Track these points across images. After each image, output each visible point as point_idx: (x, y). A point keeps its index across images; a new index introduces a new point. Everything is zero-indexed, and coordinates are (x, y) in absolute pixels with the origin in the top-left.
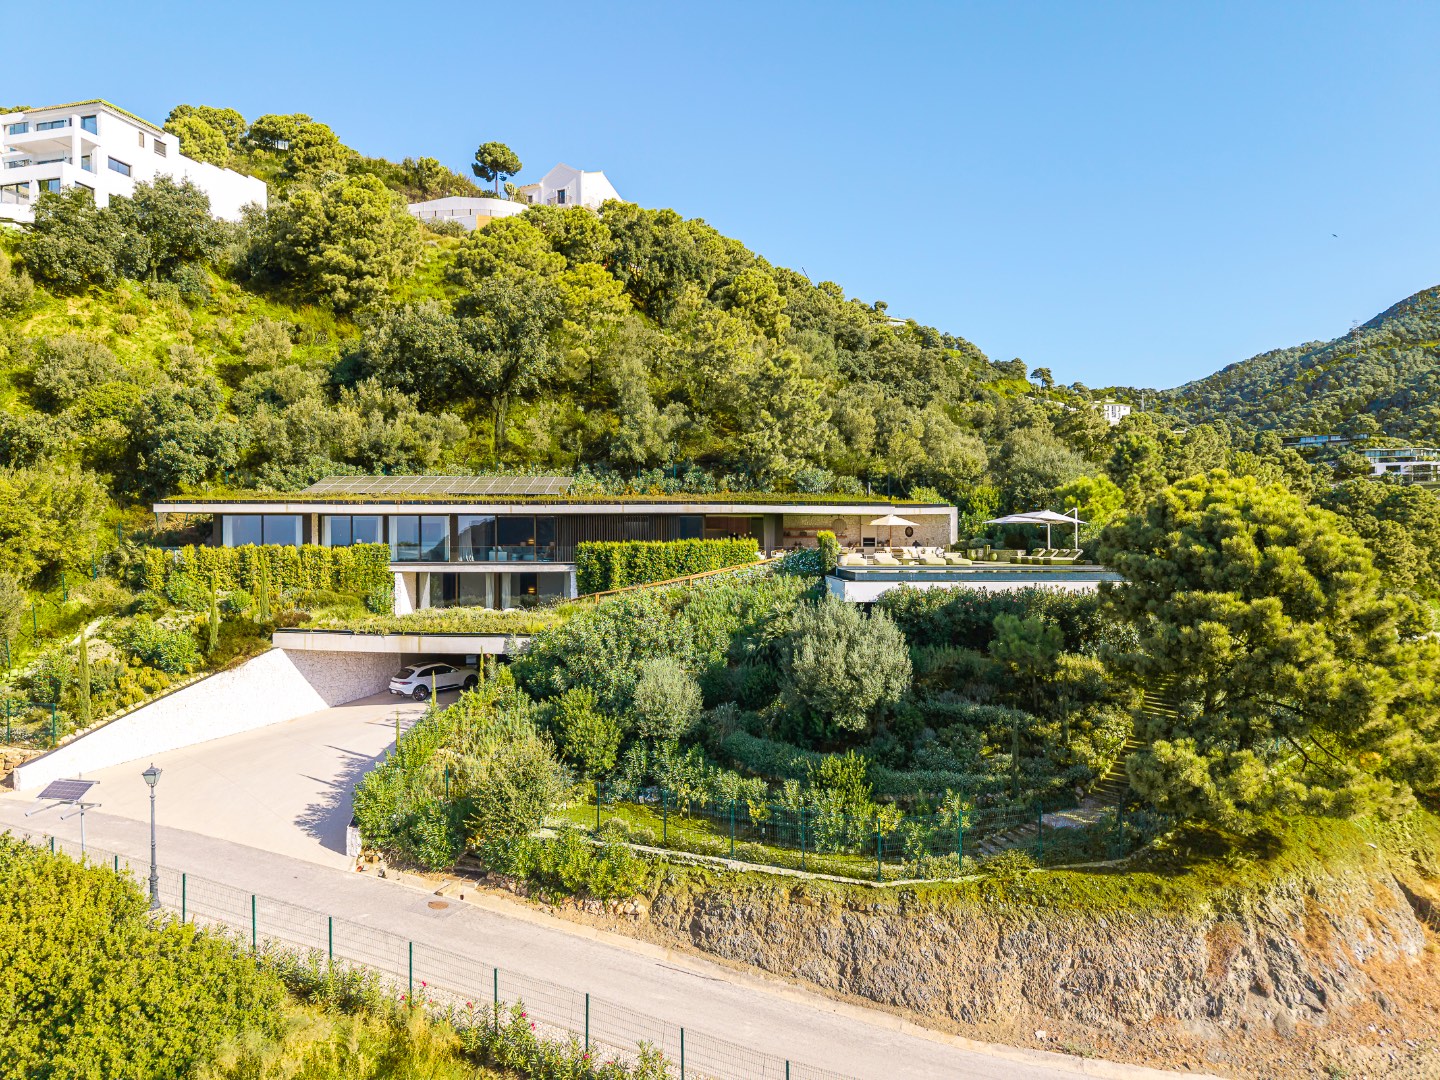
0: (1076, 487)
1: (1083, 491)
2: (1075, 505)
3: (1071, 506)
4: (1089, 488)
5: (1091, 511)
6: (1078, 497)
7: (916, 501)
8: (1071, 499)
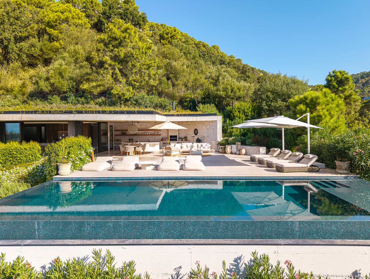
0: (306, 98)
1: (312, 100)
2: (305, 112)
3: (302, 113)
4: (317, 98)
5: (319, 116)
6: (307, 105)
7: (200, 113)
8: (302, 107)
